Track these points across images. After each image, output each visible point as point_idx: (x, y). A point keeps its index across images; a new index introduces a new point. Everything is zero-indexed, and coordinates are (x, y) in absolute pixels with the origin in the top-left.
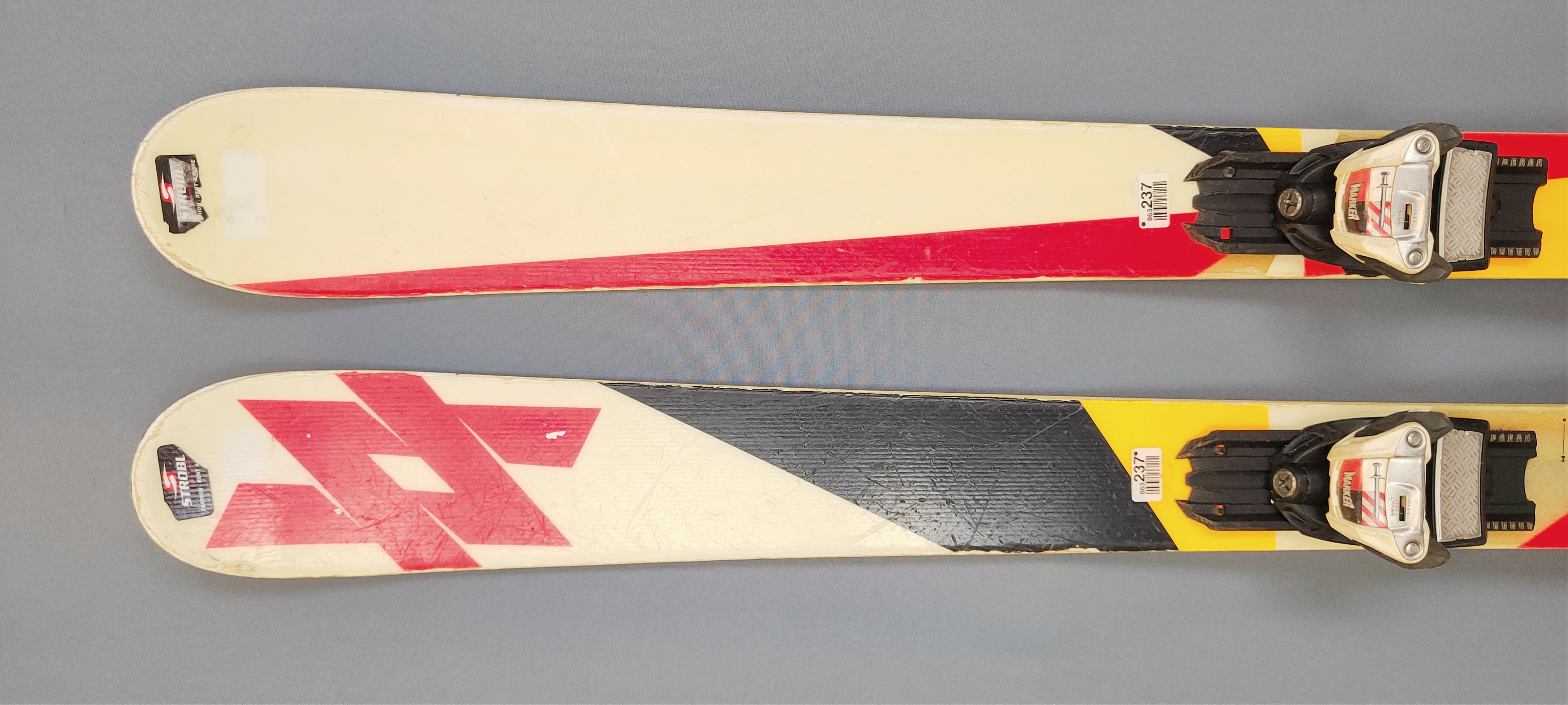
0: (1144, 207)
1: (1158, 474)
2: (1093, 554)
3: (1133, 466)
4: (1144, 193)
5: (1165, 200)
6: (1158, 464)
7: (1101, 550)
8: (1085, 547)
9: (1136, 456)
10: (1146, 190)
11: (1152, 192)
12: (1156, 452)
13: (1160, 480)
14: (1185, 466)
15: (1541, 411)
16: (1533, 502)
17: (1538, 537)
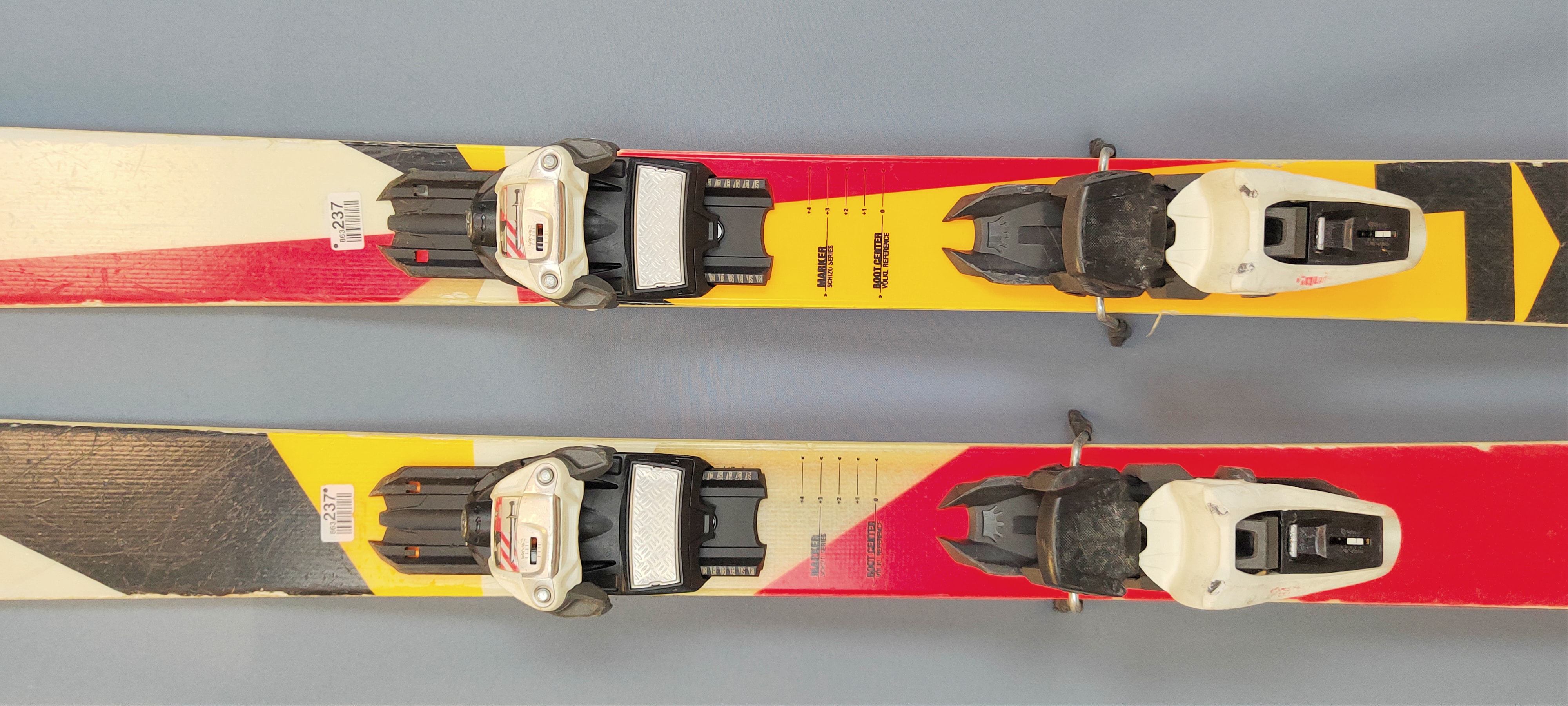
0: (335, 228)
1: (349, 513)
2: (281, 598)
3: (323, 504)
4: (334, 213)
5: (358, 220)
6: (350, 502)
7: (288, 593)
8: (271, 590)
9: (327, 494)
10: (336, 209)
11: (343, 212)
12: (349, 489)
13: (353, 519)
14: (380, 505)
15: (778, 447)
16: (766, 546)
17: (776, 583)
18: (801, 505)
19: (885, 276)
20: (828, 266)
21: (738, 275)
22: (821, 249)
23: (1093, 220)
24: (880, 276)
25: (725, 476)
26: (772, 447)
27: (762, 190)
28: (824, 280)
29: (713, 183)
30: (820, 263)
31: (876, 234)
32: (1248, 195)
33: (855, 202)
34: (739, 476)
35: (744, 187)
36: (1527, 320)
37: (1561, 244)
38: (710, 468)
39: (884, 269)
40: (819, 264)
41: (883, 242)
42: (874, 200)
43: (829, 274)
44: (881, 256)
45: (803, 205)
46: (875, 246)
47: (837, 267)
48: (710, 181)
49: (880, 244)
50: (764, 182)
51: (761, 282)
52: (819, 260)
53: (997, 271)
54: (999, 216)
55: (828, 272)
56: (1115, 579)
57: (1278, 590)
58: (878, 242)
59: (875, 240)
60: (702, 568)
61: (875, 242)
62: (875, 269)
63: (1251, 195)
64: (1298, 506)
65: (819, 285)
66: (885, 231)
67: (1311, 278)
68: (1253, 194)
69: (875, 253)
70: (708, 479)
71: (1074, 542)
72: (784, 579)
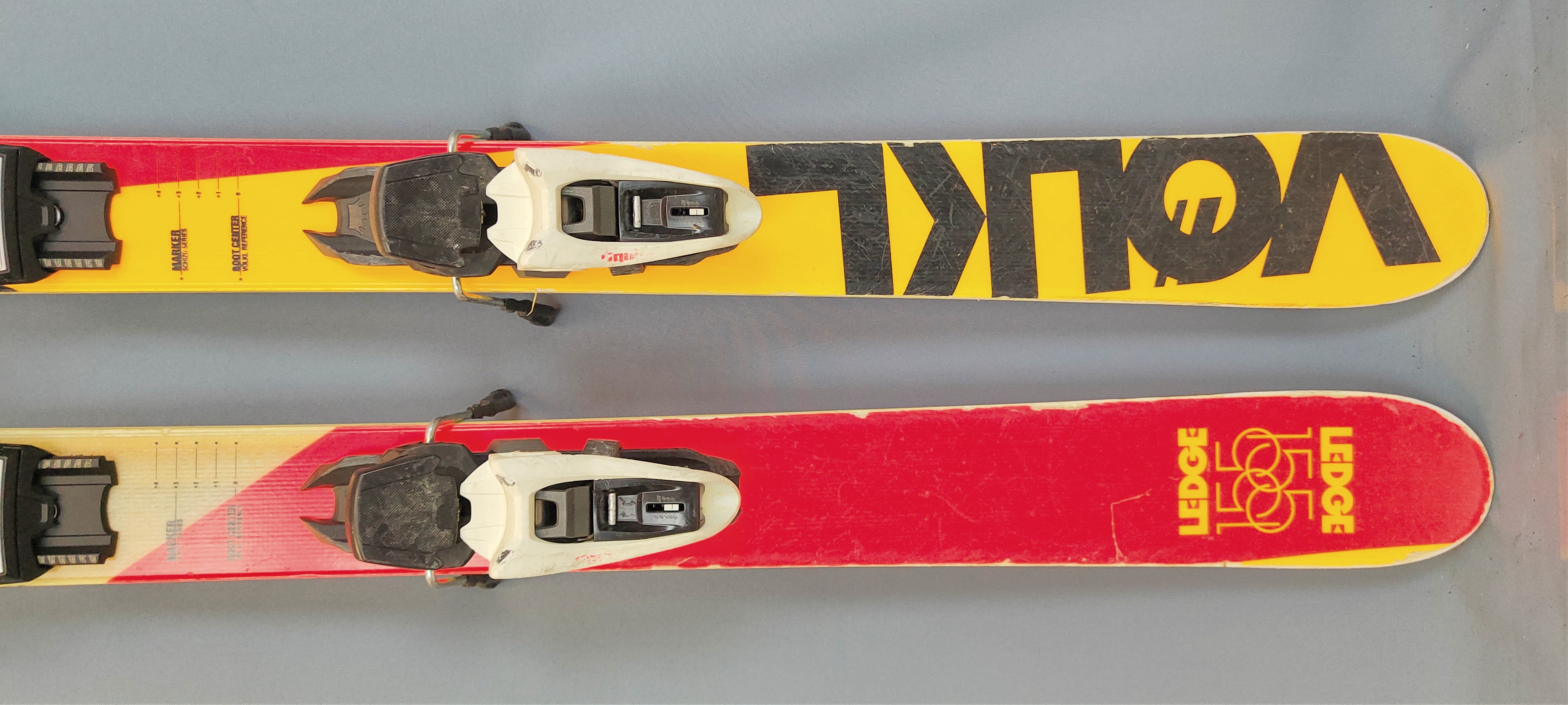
15: (130, 434)
16: (117, 533)
17: (128, 569)
18: (155, 491)
19: (244, 258)
20: (183, 250)
21: (75, 260)
22: (173, 233)
23: (393, 200)
24: (239, 258)
25: (73, 463)
26: (124, 434)
27: (98, 173)
28: (179, 263)
29: (44, 167)
30: (174, 246)
31: (232, 217)
32: (533, 174)
33: (208, 185)
34: (78, 464)
35: (77, 171)
36: (905, 294)
37: (935, 221)
38: (49, 456)
39: (243, 252)
40: (172, 247)
41: (241, 225)
42: (228, 183)
43: (185, 258)
44: (239, 238)
45: (152, 188)
46: (232, 229)
47: (191, 250)
48: (40, 166)
49: (238, 227)
50: (99, 165)
51: (102, 267)
52: (172, 244)
53: (352, 252)
54: (357, 198)
55: (183, 256)
56: (428, 553)
57: (586, 557)
58: (235, 225)
59: (232, 222)
60: (39, 557)
61: (232, 224)
62: (233, 251)
63: (535, 174)
64: (607, 475)
65: (173, 269)
66: (242, 214)
67: (621, 255)
68: (537, 173)
69: (232, 235)
70: (44, 468)
71: (377, 517)
72: (138, 565)
